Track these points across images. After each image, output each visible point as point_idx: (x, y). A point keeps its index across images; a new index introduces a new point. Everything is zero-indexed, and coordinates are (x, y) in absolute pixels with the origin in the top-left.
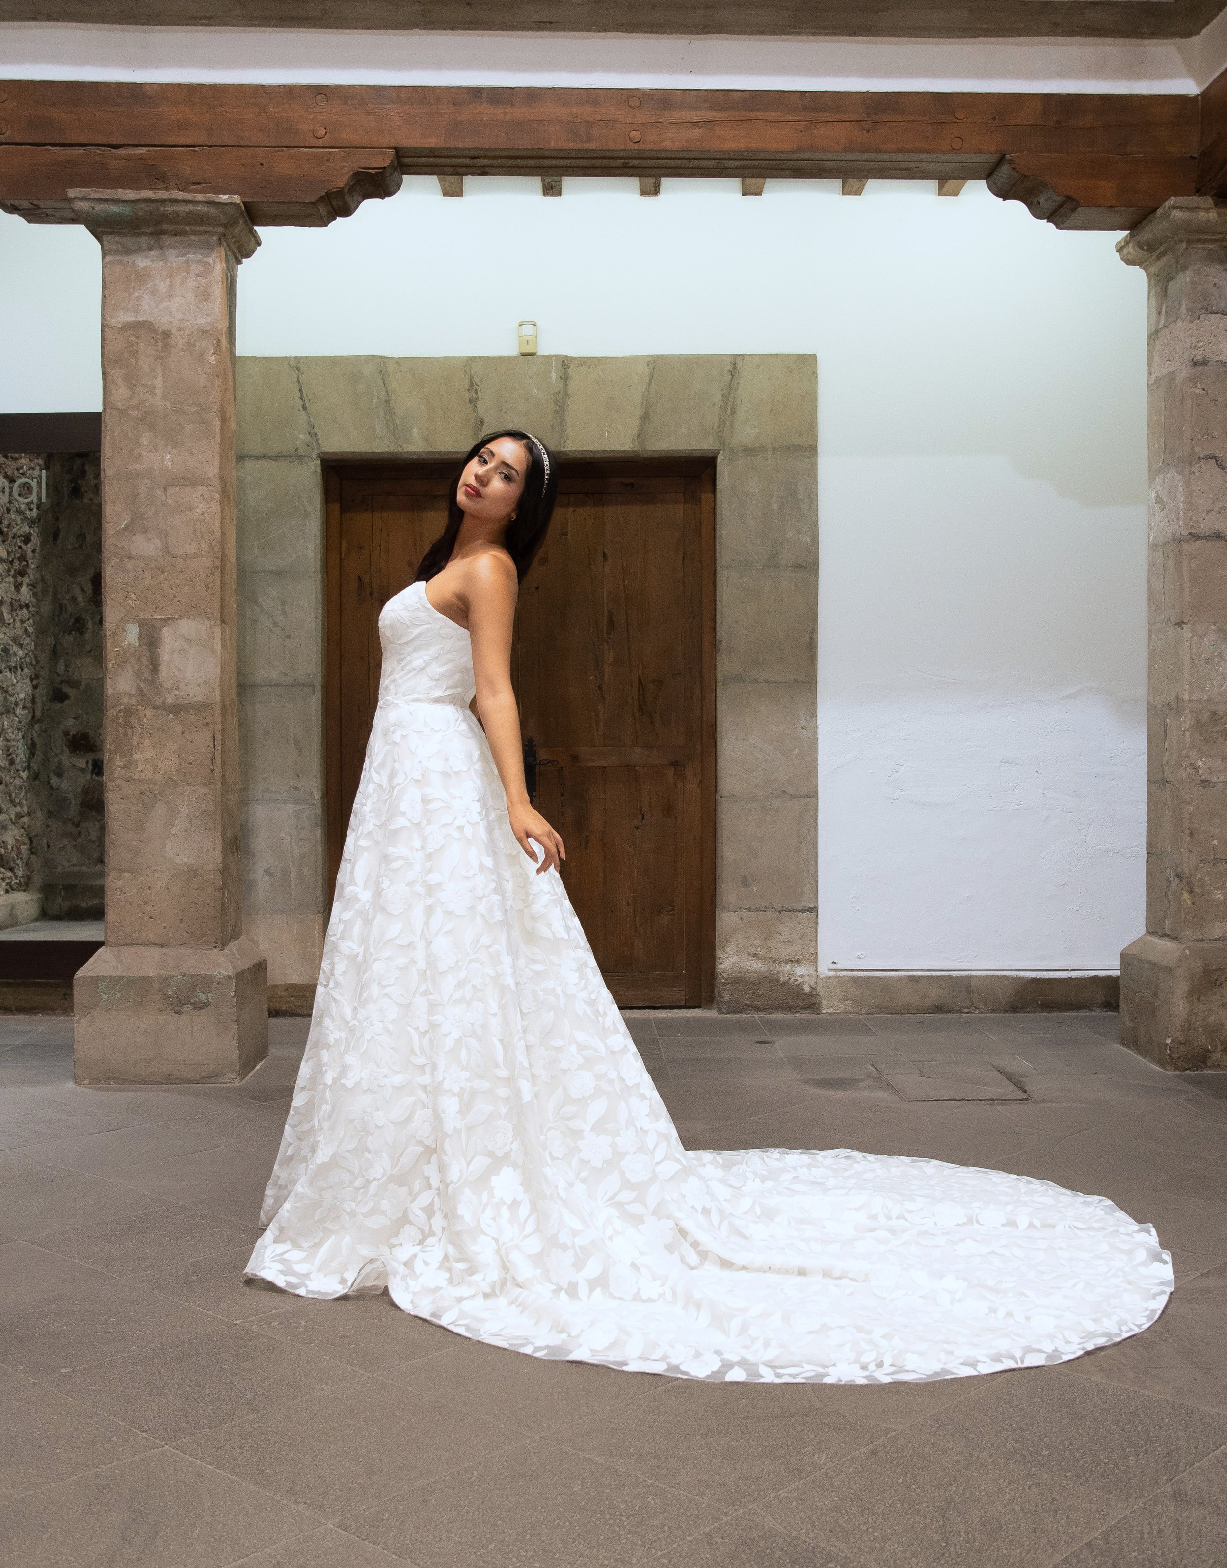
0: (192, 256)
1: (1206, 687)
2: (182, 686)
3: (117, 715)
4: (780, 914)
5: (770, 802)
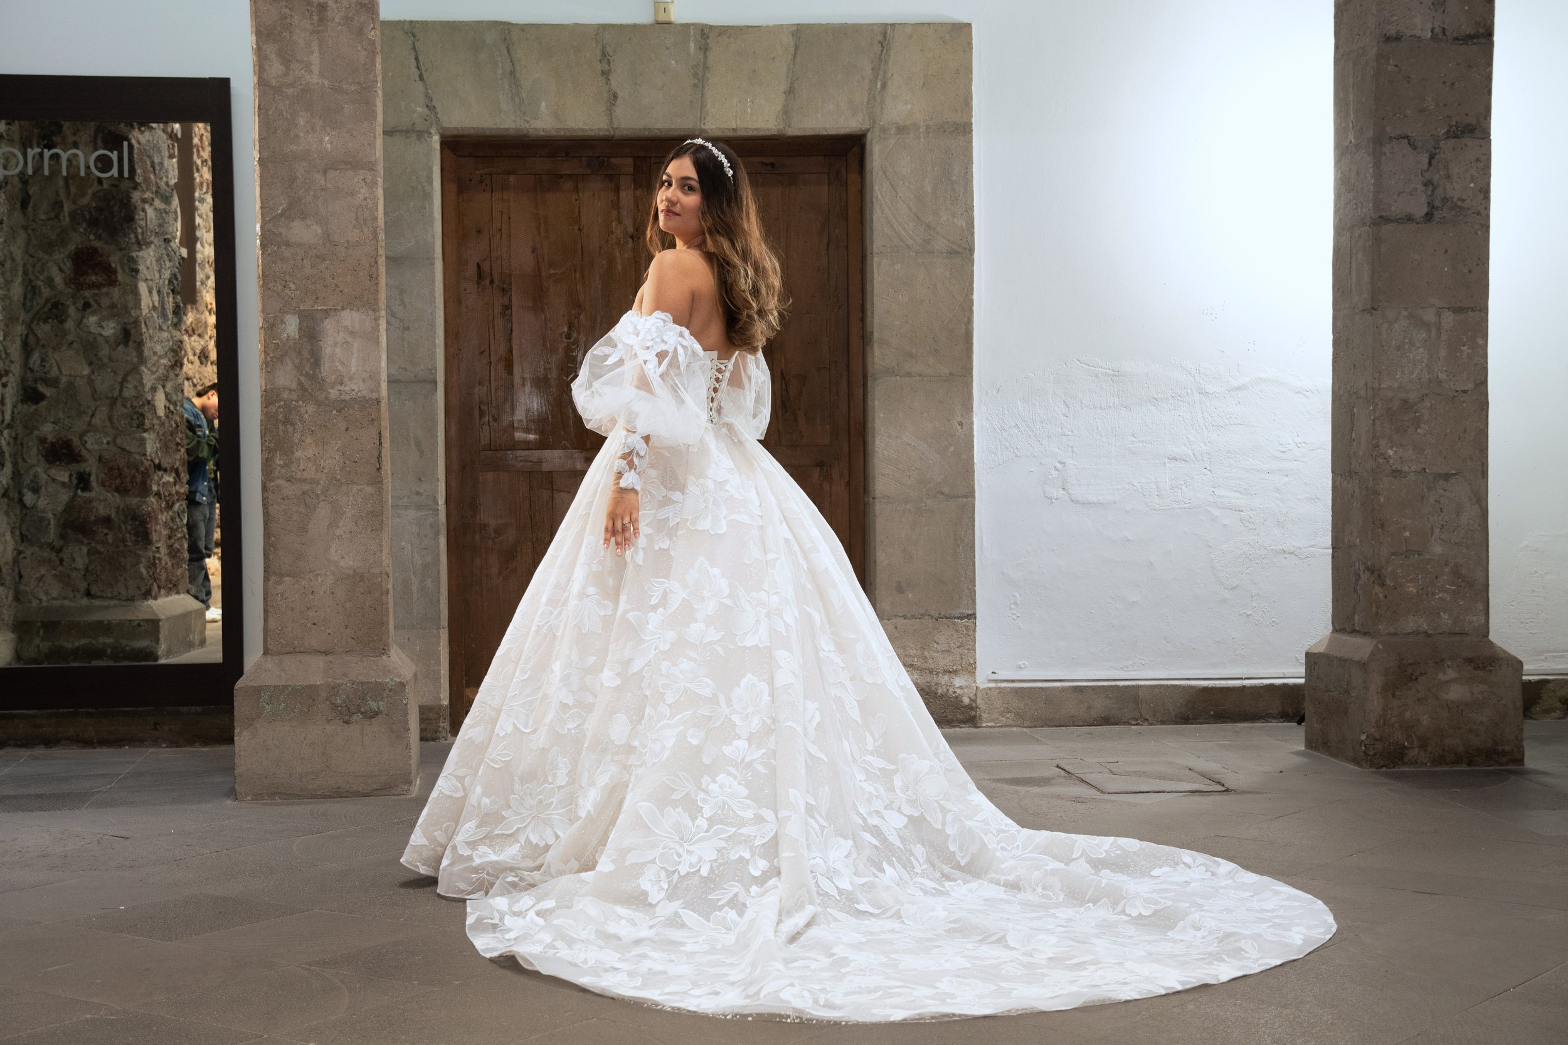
1: (1397, 374)
2: (346, 380)
3: (277, 411)
4: (937, 622)
5: (925, 503)
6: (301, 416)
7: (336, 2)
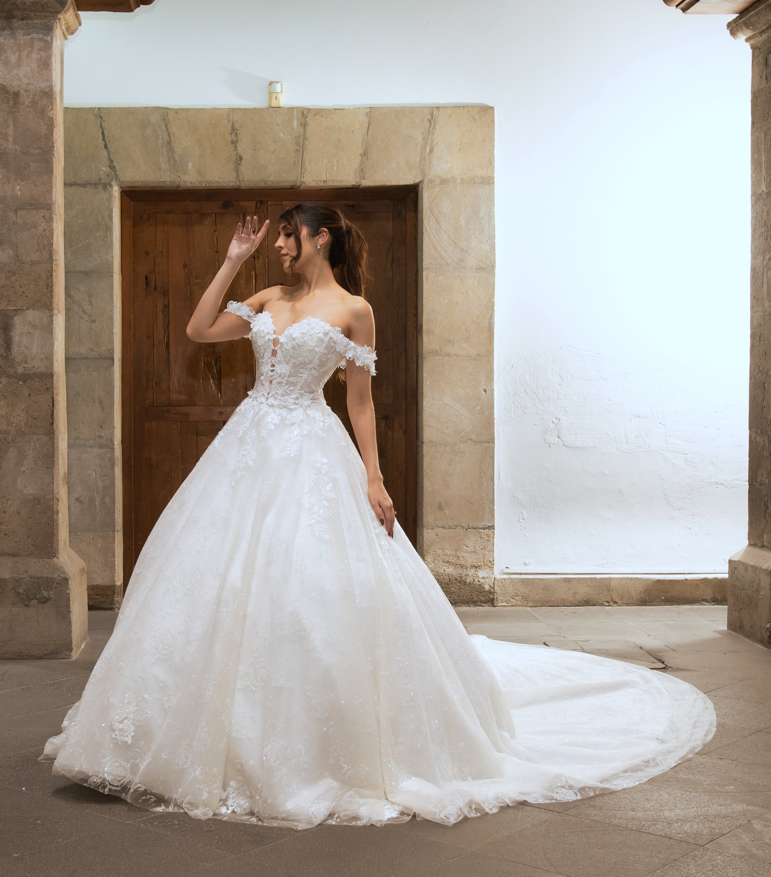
0: (35, 35)
2: (29, 360)
4: (466, 531)
5: (459, 446)
7: (26, 91)
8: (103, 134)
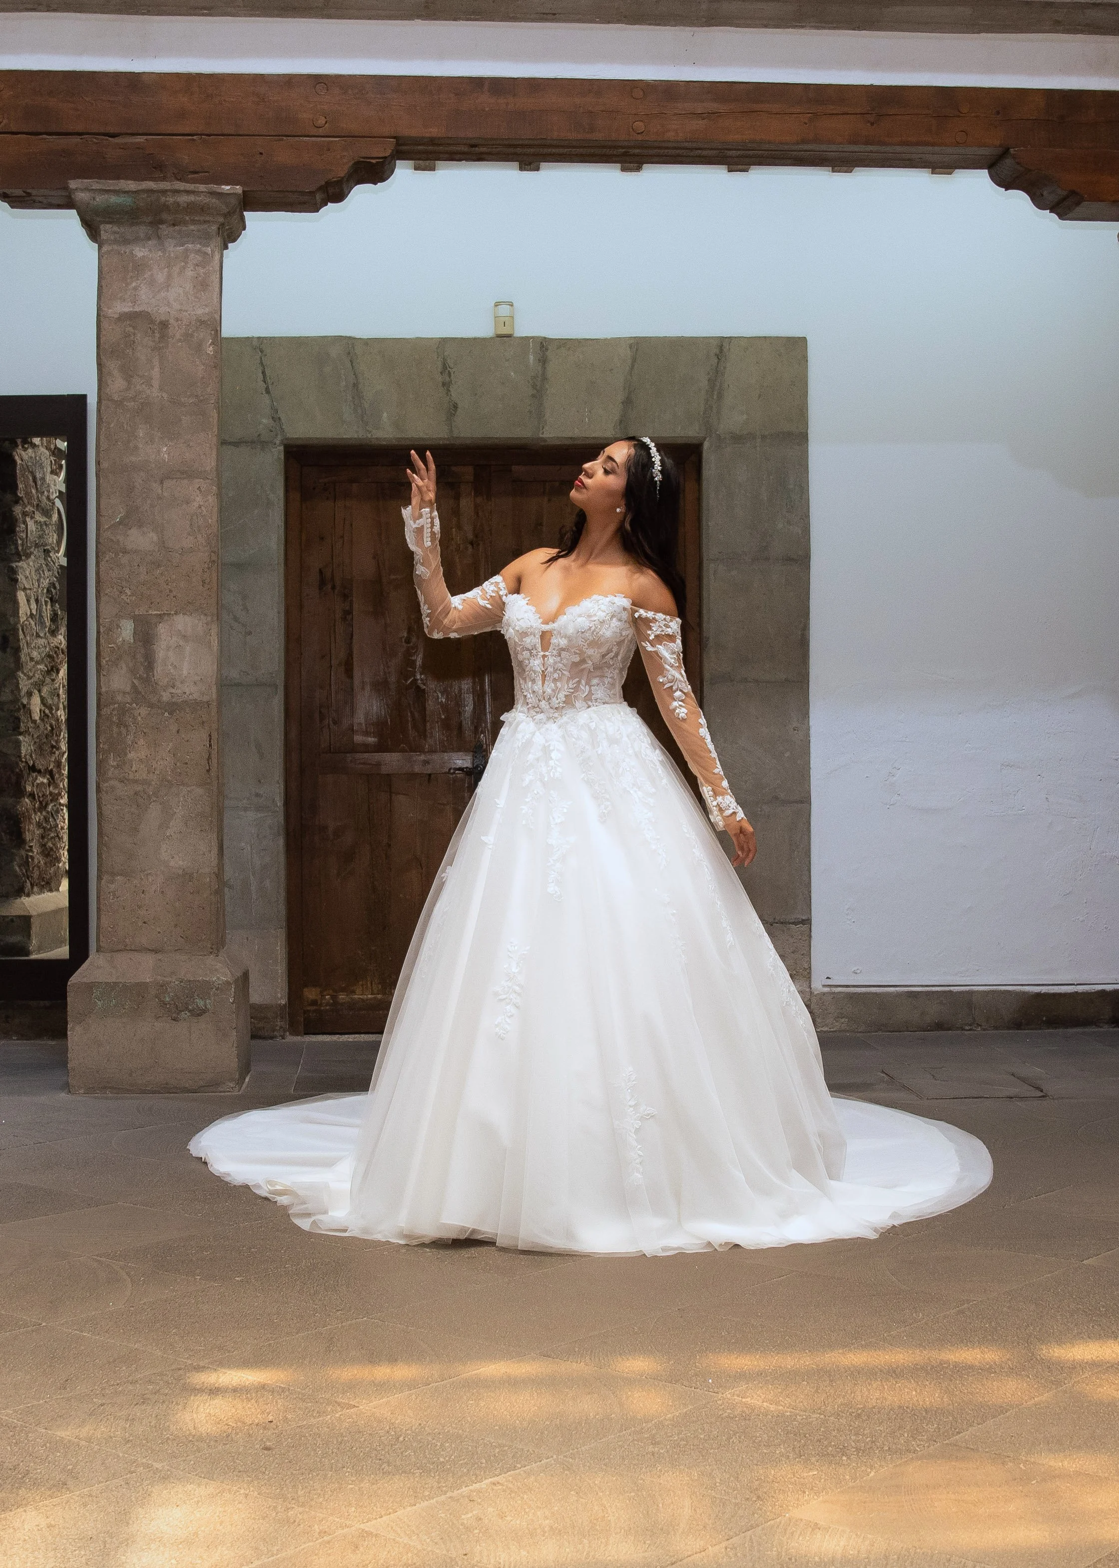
0: (190, 246)
2: (178, 684)
3: (111, 713)
4: (772, 927)
5: (761, 808)
6: (135, 718)
7: (177, 320)
8: (263, 373)
